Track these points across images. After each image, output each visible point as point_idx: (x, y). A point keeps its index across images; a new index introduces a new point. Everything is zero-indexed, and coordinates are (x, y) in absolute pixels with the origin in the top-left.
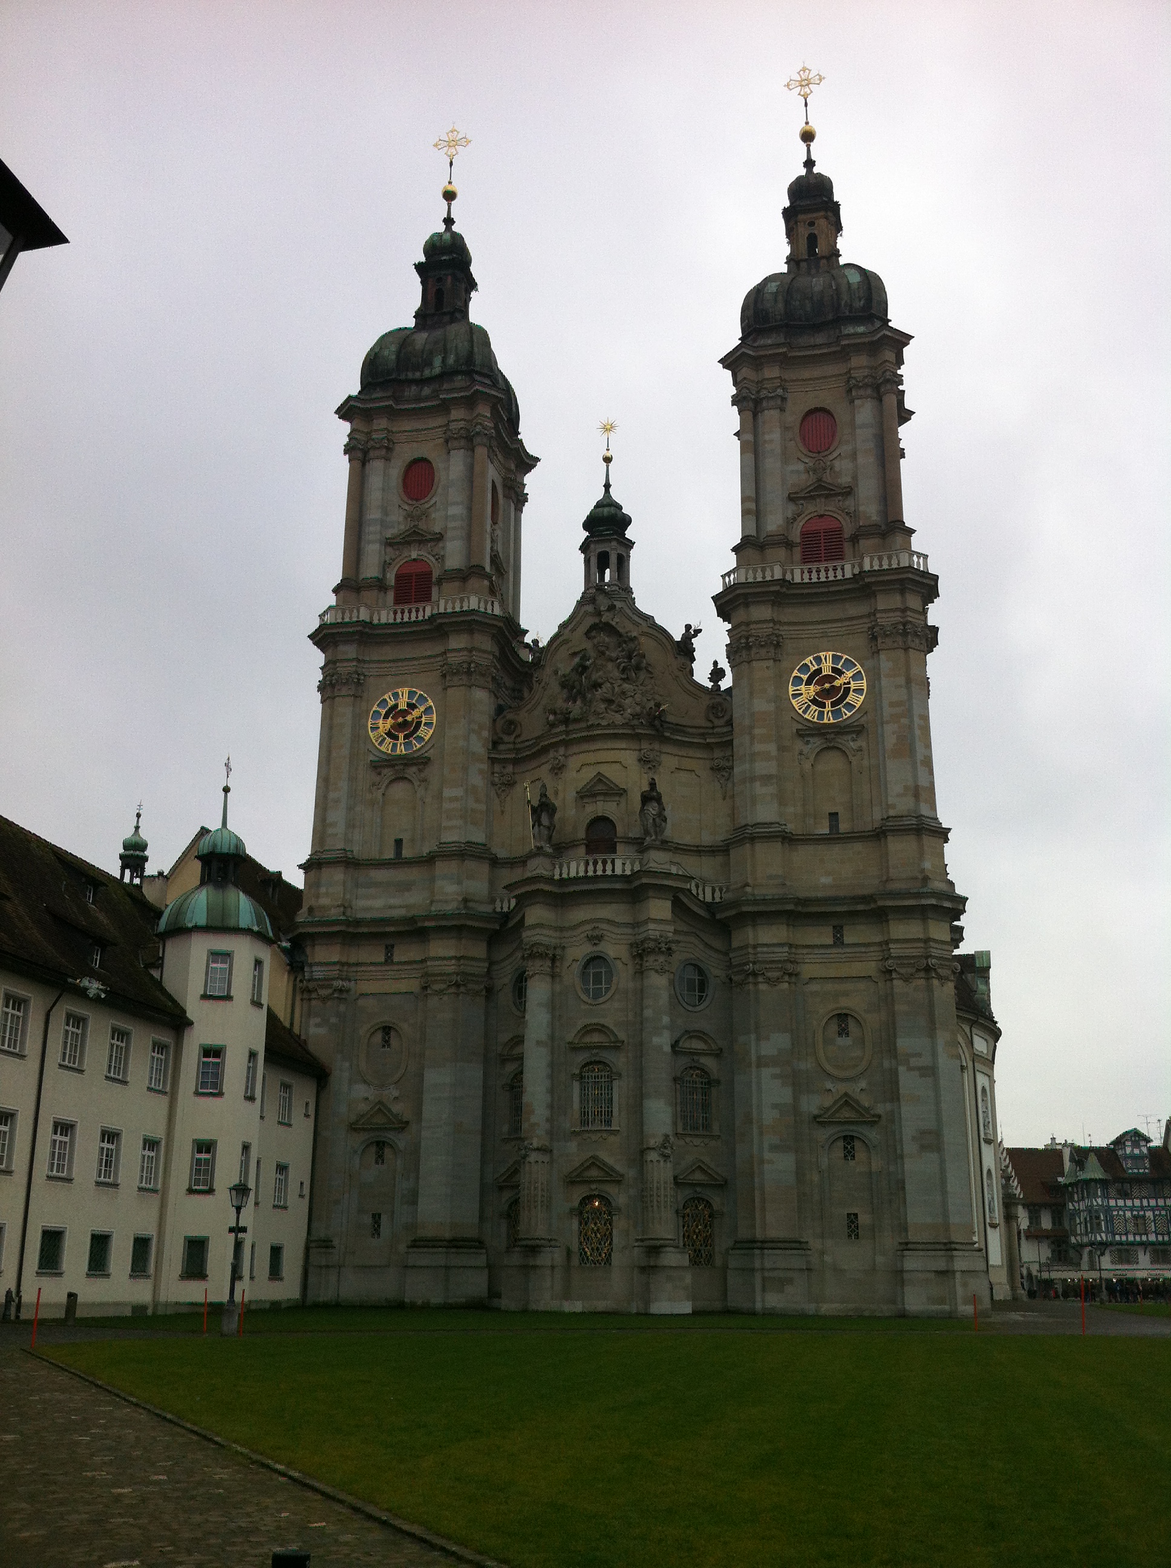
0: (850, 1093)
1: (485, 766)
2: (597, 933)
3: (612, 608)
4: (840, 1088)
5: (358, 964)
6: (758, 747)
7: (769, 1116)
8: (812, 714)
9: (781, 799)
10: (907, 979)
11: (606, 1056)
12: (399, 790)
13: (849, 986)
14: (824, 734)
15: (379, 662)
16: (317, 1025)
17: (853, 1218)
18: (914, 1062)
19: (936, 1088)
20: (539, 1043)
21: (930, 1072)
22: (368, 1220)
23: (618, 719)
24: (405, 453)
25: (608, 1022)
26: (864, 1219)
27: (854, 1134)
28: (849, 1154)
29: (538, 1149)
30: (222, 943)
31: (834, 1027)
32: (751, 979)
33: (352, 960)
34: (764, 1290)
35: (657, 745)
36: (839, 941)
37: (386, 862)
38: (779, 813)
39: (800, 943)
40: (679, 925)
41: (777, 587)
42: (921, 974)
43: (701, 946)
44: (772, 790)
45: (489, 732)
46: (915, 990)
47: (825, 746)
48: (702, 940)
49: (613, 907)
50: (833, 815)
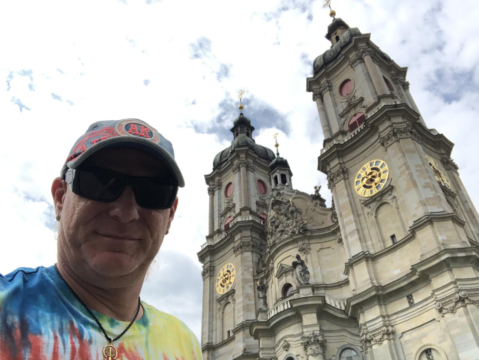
1: (252, 284)
2: (286, 344)
3: (278, 194)
8: (367, 193)
9: (362, 240)
10: (452, 311)
12: (227, 309)
24: (225, 184)
32: (368, 345)
35: (306, 241)
36: (412, 304)
37: (224, 343)
38: (362, 247)
39: (389, 314)
40: (335, 327)
41: (335, 149)
42: (460, 304)
43: (349, 336)
44: (356, 236)
45: (253, 269)
46: (460, 316)
47: (378, 205)
48: (349, 332)
49: (293, 327)
50: (393, 237)
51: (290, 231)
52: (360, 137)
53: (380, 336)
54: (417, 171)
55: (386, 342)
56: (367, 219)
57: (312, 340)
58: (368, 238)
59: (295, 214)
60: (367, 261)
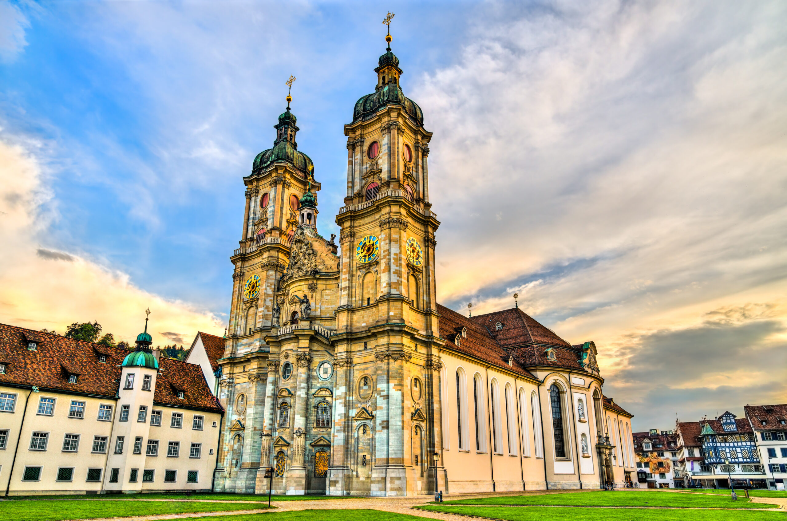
0: (365, 407)
1: (272, 298)
2: (286, 354)
3: (302, 233)
4: (363, 406)
5: (235, 374)
7: (338, 419)
8: (362, 260)
9: (350, 295)
10: (382, 360)
11: (288, 400)
12: (251, 311)
13: (368, 366)
14: (365, 267)
15: (248, 267)
16: (223, 395)
17: (364, 457)
18: (382, 394)
19: (388, 403)
20: (268, 397)
21: (387, 397)
22: (234, 462)
23: (302, 274)
24: (261, 193)
25: (289, 388)
26: (368, 458)
27: (366, 424)
28: (365, 431)
29: (265, 435)
30: (131, 370)
31: (363, 382)
32: (335, 366)
33: (235, 372)
34: (330, 486)
35: (315, 281)
36: (365, 348)
37: (245, 336)
38: (348, 301)
39: (352, 350)
40: (321, 349)
41: (349, 214)
42: (386, 358)
43: (328, 356)
44: (346, 292)
45: (275, 285)
46: (384, 364)
47: (366, 272)
48: (329, 353)
49: (293, 344)
50: (369, 299)
51: (305, 270)
52: (369, 210)
53: (343, 363)
54: (394, 258)
55: (345, 368)
56: (357, 281)
57: (303, 357)
58: (354, 296)
59: (311, 256)
60: (348, 312)
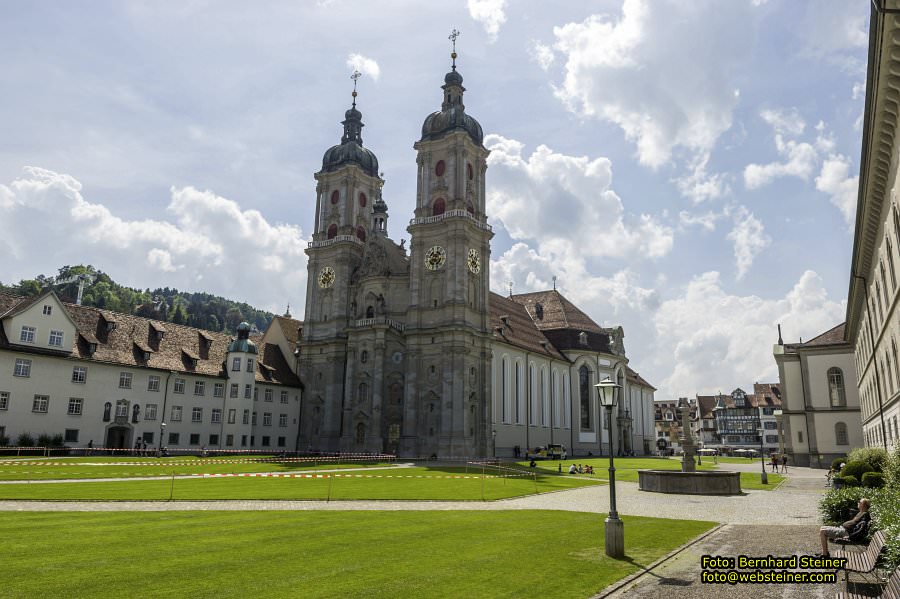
0: (433, 391)
2: (364, 343)
3: (376, 237)
4: (430, 389)
5: (313, 355)
6: (414, 280)
7: (409, 398)
8: (431, 268)
9: (419, 297)
11: (366, 382)
12: (326, 300)
13: (434, 357)
14: (434, 274)
15: (322, 259)
16: (302, 373)
17: (431, 429)
18: (447, 381)
19: (452, 389)
20: (349, 377)
21: (452, 383)
22: (315, 430)
23: (376, 273)
24: (332, 189)
25: (367, 371)
26: (435, 430)
27: (433, 404)
28: (432, 409)
29: (347, 409)
30: (237, 355)
31: (430, 370)
35: (388, 281)
36: (433, 343)
37: (320, 322)
38: (418, 302)
39: (422, 343)
40: (395, 340)
41: (419, 226)
42: (451, 352)
44: (417, 294)
45: (348, 279)
46: (449, 357)
47: (434, 278)
48: (401, 344)
49: (370, 336)
50: (436, 301)
51: (379, 271)
52: (437, 225)
53: (414, 354)
56: (426, 285)
57: (379, 346)
58: (423, 298)
60: (418, 312)
